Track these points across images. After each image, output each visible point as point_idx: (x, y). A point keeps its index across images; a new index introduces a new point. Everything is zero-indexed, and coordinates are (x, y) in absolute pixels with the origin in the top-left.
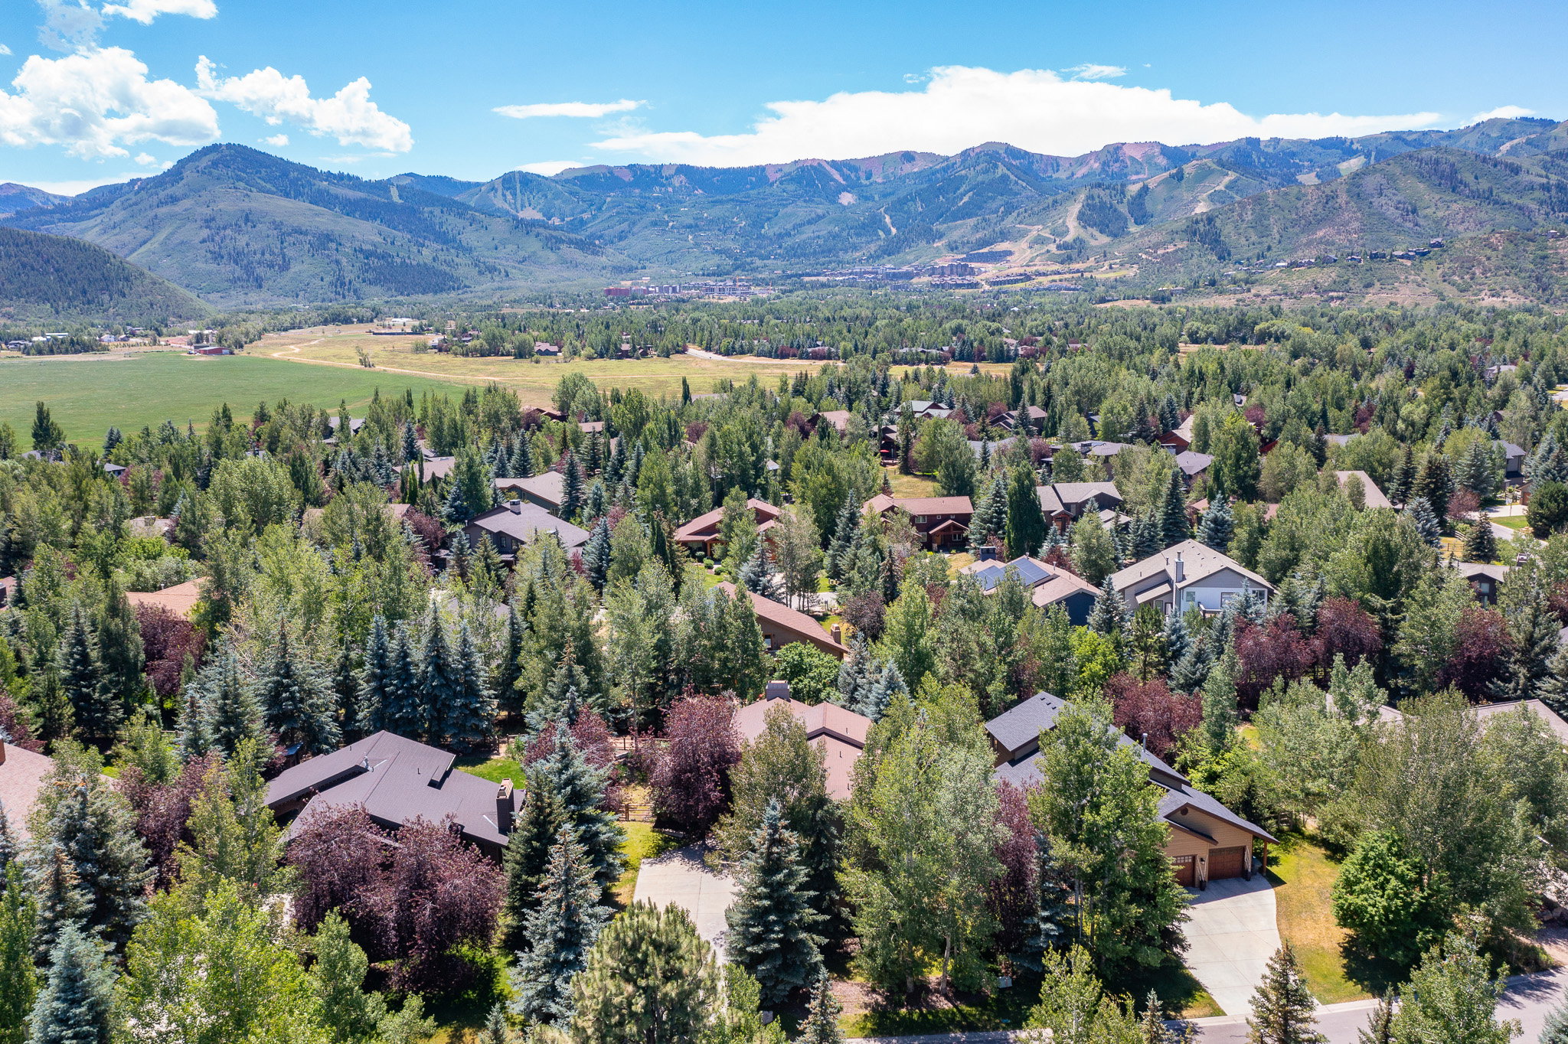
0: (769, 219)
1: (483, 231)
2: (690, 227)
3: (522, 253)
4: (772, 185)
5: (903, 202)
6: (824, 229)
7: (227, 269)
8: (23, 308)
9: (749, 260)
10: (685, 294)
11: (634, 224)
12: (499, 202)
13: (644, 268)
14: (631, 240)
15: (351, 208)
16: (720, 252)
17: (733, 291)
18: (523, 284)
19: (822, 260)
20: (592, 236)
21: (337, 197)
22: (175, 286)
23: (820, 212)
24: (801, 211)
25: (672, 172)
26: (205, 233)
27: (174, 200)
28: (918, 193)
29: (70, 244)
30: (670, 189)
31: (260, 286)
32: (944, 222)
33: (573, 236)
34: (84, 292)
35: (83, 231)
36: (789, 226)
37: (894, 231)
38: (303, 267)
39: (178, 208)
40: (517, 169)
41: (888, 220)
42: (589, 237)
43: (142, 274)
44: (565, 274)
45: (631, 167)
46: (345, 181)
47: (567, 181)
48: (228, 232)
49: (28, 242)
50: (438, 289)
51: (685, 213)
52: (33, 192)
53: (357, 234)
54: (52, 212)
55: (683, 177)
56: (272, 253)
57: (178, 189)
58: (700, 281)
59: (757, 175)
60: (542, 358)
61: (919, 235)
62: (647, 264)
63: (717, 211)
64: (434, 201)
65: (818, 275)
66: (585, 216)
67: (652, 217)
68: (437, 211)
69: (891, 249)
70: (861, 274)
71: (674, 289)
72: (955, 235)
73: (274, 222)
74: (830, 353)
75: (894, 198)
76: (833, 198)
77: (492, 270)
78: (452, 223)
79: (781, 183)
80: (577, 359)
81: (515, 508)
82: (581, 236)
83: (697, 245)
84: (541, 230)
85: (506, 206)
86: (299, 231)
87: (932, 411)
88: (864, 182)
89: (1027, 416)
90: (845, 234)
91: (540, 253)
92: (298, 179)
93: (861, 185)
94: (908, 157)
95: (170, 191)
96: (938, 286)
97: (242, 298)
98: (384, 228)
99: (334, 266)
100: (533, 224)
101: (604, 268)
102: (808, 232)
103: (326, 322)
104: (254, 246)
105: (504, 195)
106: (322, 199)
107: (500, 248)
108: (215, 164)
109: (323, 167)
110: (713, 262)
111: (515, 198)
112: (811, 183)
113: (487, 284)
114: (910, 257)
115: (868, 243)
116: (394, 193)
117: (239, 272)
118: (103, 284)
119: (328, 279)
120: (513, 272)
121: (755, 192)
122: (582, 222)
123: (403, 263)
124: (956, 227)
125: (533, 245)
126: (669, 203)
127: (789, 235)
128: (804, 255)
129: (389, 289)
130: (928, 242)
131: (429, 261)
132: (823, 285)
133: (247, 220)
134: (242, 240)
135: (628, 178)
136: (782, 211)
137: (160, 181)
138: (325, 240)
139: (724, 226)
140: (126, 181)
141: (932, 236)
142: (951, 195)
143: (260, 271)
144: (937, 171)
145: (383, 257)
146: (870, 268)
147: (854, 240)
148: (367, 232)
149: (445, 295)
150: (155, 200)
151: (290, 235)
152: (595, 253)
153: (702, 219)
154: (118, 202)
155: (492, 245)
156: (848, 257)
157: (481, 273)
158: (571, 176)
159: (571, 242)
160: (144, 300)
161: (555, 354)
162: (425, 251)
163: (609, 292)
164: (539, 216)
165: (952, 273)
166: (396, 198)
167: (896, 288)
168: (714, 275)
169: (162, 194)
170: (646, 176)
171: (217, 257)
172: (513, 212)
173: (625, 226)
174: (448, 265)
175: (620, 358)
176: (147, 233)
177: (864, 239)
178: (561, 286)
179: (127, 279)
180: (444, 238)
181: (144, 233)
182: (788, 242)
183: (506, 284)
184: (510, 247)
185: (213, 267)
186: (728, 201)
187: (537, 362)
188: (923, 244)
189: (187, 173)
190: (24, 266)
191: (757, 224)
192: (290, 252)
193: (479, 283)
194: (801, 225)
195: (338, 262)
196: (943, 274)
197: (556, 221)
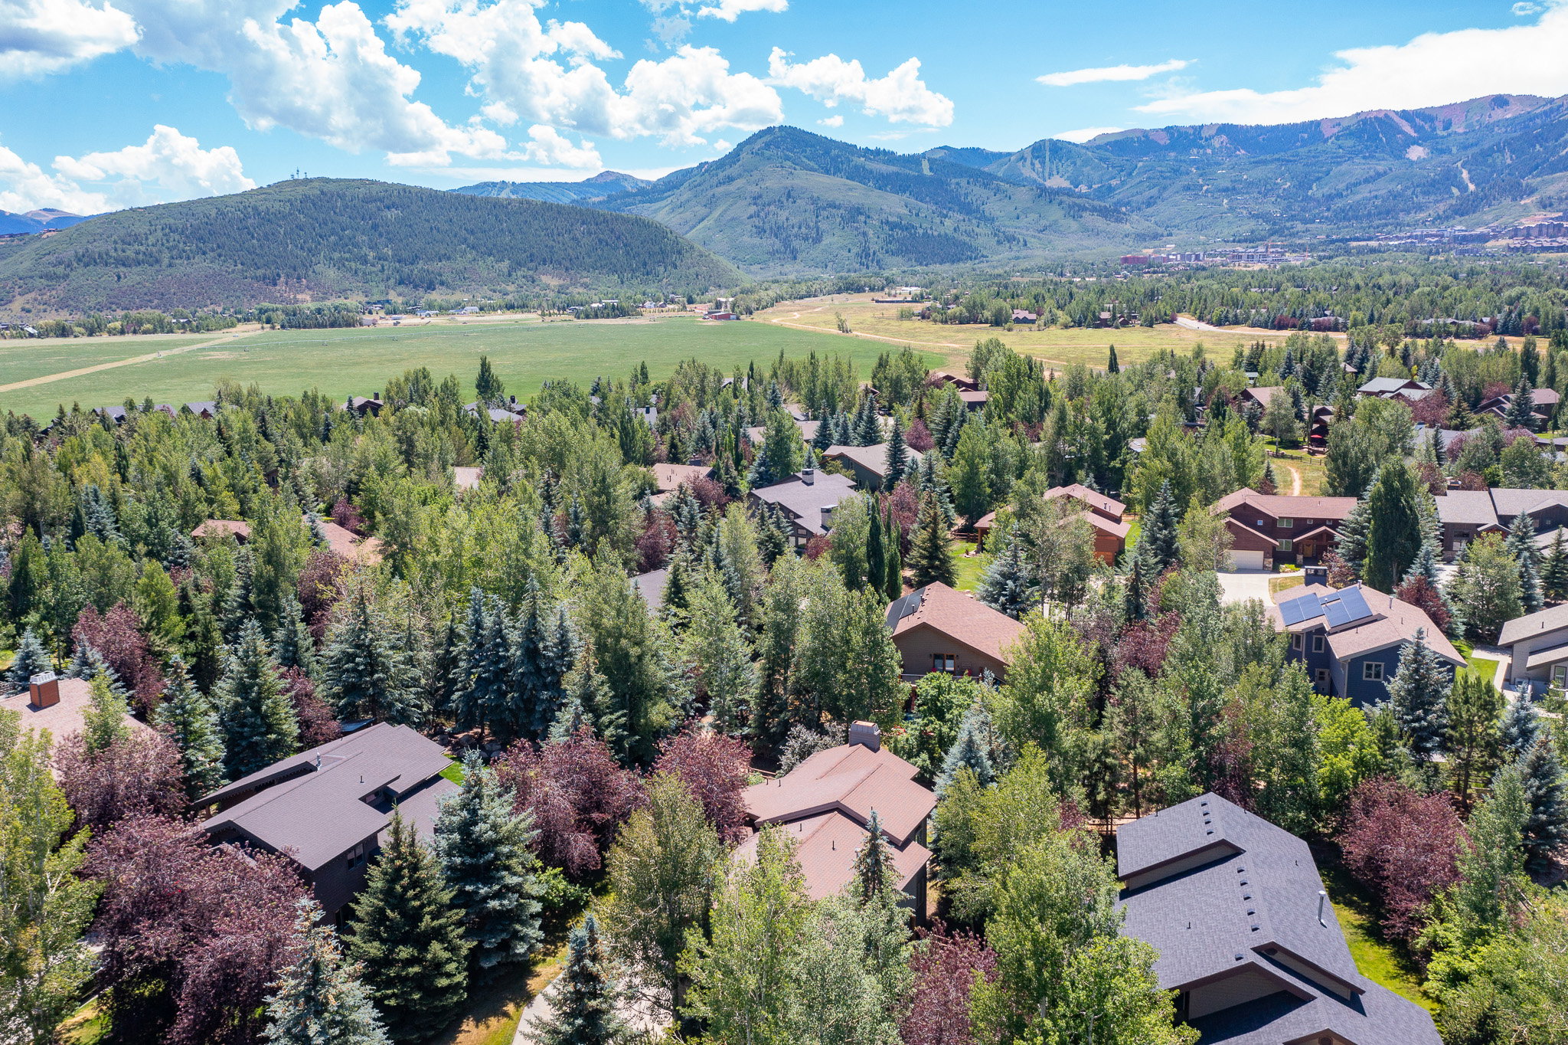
0: (1318, 179)
1: (1006, 200)
2: (1226, 190)
3: (1043, 222)
4: (1326, 141)
5: (1486, 154)
6: (1382, 188)
7: (770, 242)
8: (597, 279)
9: (1288, 224)
10: (1207, 261)
11: (1165, 188)
12: (1027, 172)
13: (1170, 235)
14: (1160, 206)
15: (884, 182)
16: (1257, 217)
17: (1264, 257)
18: (1040, 254)
19: (1377, 222)
20: (1119, 203)
21: (871, 172)
22: (721, 258)
23: (1380, 169)
24: (1359, 168)
25: (1213, 132)
26: (753, 209)
27: (730, 179)
28: (1508, 143)
29: (639, 222)
30: (1209, 151)
31: (795, 258)
32: (1538, 176)
33: (1096, 203)
34: (645, 264)
35: (656, 211)
36: (1341, 186)
37: (1472, 187)
38: (834, 239)
39: (732, 187)
40: (1047, 137)
41: (1465, 175)
42: (1115, 204)
43: (692, 248)
44: (1085, 243)
45: (1168, 129)
46: (881, 156)
47: (1099, 147)
48: (772, 208)
49: (606, 221)
50: (955, 260)
51: (1223, 175)
52: (626, 178)
53: (885, 207)
54: (635, 195)
55: (1224, 137)
56: (808, 227)
57: (733, 171)
58: (1229, 248)
59: (1312, 130)
60: (1017, 327)
61: (1503, 192)
62: (1175, 231)
63: (1259, 173)
64: (961, 172)
65: (1370, 239)
66: (1114, 183)
67: (1185, 180)
68: (963, 182)
69: (1463, 209)
70: (1421, 238)
71: (1197, 258)
72: (1551, 190)
73: (812, 198)
74: (1337, 323)
75: (1475, 150)
76: (1399, 153)
77: (1011, 239)
78: (977, 193)
79: (1338, 138)
80: (1053, 328)
81: (807, 478)
82: (1108, 203)
83: (1231, 209)
84: (1065, 198)
85: (1034, 176)
86: (833, 205)
87: (1405, 392)
88: (1440, 133)
89: (1528, 401)
90: (1409, 192)
91: (1062, 222)
92: (838, 156)
93: (1437, 137)
94: (1500, 101)
95: (729, 171)
96: (1518, 249)
97: (779, 268)
98: (912, 200)
99: (861, 237)
100: (1059, 192)
101: (1126, 236)
102: (1364, 192)
103: (839, 291)
104: (794, 220)
105: (1032, 164)
106: (859, 175)
107: (1022, 217)
108: (767, 146)
109: (861, 144)
110: (1246, 228)
111: (1043, 167)
112: (1374, 137)
113: (1005, 254)
114: (1488, 217)
115: (1437, 202)
116: (925, 165)
117: (778, 245)
118: (660, 257)
119: (854, 250)
120: (1031, 241)
121: (1306, 149)
122: (1110, 189)
123: (925, 234)
124: (1552, 182)
125: (1055, 213)
126: (1205, 167)
127: (1340, 195)
128: (1356, 218)
129: (910, 259)
130: (1514, 199)
131: (950, 232)
132: (1373, 251)
133: (789, 196)
134: (783, 215)
135: (1165, 141)
136: (1335, 170)
137: (721, 164)
138: (856, 212)
139: (1265, 189)
140: (696, 165)
141: (1518, 192)
142: (1550, 144)
143: (796, 243)
144: (1537, 116)
145: (908, 228)
146: (1434, 231)
147: (1421, 199)
148: (894, 204)
149: (962, 265)
150: (715, 180)
151: (824, 209)
152: (1118, 220)
153: (1240, 181)
154: (686, 184)
155: (1015, 214)
156: (1408, 219)
157: (999, 242)
158: (1102, 142)
159: (1094, 209)
160: (692, 271)
161: (1033, 322)
162: (947, 222)
163: (1126, 260)
164: (1066, 184)
165: (1540, 234)
166: (927, 172)
167: (1463, 252)
168: (1245, 241)
169: (721, 175)
170: (1183, 139)
171: (761, 231)
172: (1041, 181)
173: (1154, 192)
174: (969, 235)
175: (1097, 327)
176: (706, 211)
177: (1432, 198)
178: (1078, 255)
179: (679, 253)
180: (967, 209)
181: (703, 211)
182: (1339, 203)
183: (1024, 253)
184: (1033, 216)
185: (757, 241)
186: (1272, 161)
187: (1010, 330)
188: (1507, 201)
189: (743, 155)
190: (600, 241)
191: (1304, 184)
192: (823, 226)
193: (997, 253)
194: (1355, 185)
195: (865, 234)
196: (1528, 236)
197: (1083, 188)
